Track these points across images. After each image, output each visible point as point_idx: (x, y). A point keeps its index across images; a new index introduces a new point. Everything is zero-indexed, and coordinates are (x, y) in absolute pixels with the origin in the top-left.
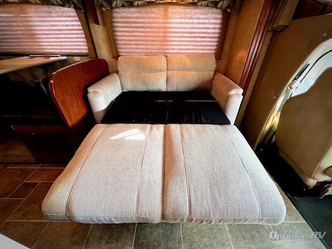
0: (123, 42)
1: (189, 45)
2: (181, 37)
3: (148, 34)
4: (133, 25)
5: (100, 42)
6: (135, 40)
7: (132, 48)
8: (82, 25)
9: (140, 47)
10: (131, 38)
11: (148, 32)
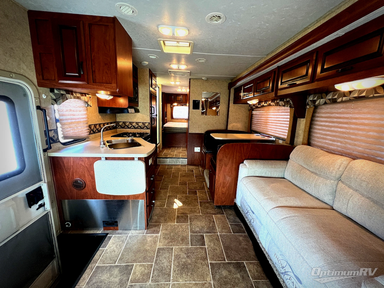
5: (300, 132)
6: (331, 136)
11: (351, 129)
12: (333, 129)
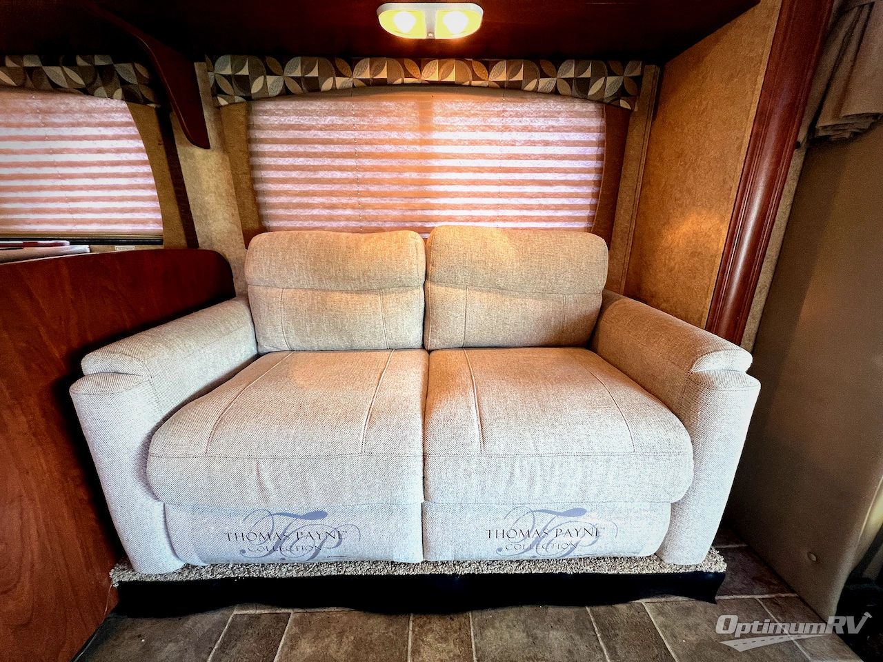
0: (283, 199)
1: (503, 207)
2: (474, 182)
3: (368, 175)
4: (320, 148)
5: (210, 199)
6: (322, 194)
7: (313, 218)
8: (148, 151)
9: (340, 212)
10: (311, 187)
11: (366, 169)
12: (321, 174)
